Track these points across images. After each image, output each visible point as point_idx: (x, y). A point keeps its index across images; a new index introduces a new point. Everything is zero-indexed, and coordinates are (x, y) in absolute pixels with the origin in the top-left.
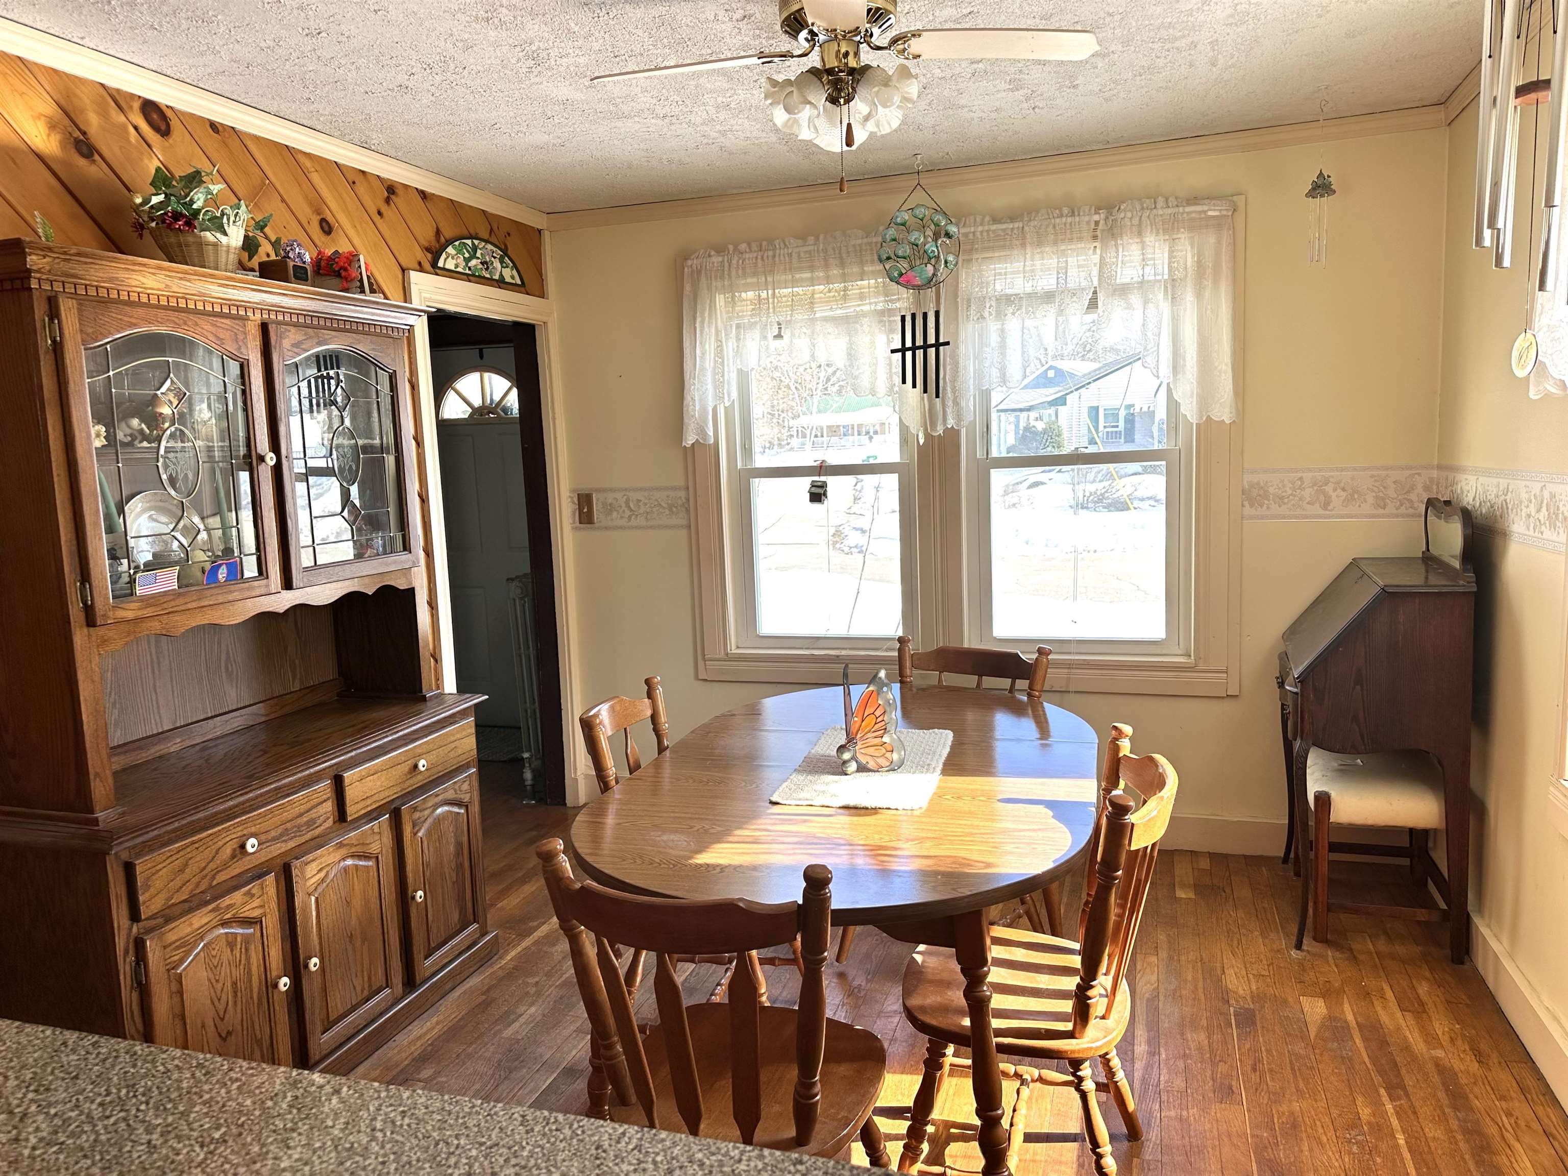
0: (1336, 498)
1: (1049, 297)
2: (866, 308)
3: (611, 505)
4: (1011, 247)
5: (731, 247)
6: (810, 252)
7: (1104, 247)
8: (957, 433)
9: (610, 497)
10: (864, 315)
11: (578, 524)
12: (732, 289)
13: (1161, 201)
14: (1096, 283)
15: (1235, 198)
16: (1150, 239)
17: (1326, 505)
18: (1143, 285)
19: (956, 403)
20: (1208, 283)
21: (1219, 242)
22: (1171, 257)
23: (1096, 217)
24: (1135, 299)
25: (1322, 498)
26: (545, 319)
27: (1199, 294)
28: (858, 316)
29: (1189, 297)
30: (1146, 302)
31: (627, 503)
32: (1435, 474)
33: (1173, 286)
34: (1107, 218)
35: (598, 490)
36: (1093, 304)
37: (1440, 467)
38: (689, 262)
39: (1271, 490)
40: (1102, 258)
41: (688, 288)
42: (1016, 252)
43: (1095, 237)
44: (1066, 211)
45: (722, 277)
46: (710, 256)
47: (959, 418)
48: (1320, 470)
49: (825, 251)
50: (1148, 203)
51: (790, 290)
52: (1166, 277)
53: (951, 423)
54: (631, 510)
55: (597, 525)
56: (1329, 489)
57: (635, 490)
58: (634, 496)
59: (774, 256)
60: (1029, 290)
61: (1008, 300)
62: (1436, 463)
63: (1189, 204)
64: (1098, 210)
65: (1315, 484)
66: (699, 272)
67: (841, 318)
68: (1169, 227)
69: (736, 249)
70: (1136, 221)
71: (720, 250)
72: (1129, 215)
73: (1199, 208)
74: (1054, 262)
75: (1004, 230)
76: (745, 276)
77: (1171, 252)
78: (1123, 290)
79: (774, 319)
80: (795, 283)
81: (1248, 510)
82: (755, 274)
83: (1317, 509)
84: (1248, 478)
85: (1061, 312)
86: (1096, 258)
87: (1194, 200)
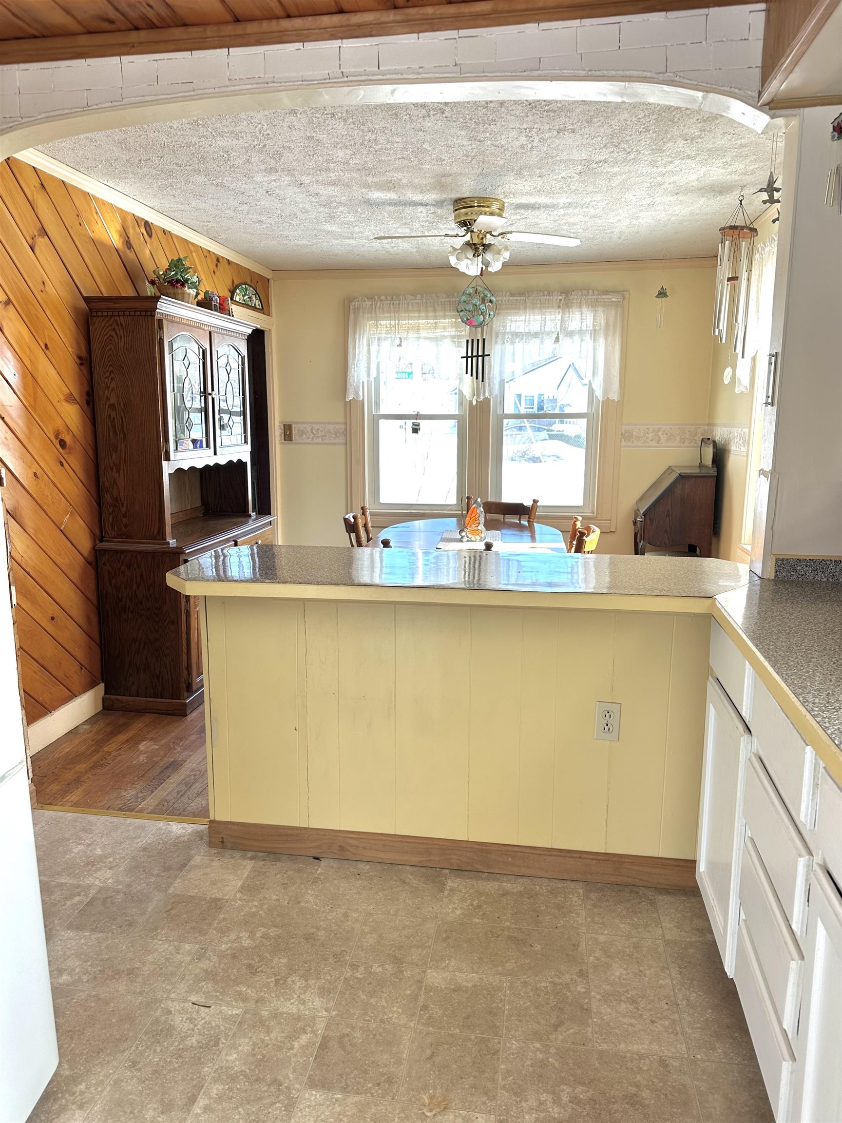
0: (663, 438)
1: (536, 335)
2: (446, 334)
3: (302, 431)
4: (519, 309)
5: (376, 297)
6: (418, 303)
7: (563, 313)
8: (490, 399)
9: (302, 427)
10: (445, 337)
11: (283, 441)
12: (377, 319)
13: (591, 291)
14: (559, 330)
15: (624, 293)
16: (585, 310)
17: (658, 442)
18: (581, 332)
19: (489, 385)
20: (611, 333)
21: (616, 313)
22: (594, 319)
23: (560, 297)
24: (577, 338)
25: (657, 438)
26: (270, 328)
27: (606, 339)
28: (443, 337)
29: (602, 340)
30: (582, 340)
31: (312, 430)
32: (706, 427)
33: (595, 334)
34: (565, 299)
35: (296, 423)
36: (557, 340)
37: (709, 425)
38: (353, 303)
39: (634, 434)
40: (562, 318)
41: (352, 316)
42: (521, 311)
43: (559, 307)
44: (546, 293)
45: (371, 312)
46: (365, 301)
47: (491, 393)
48: (657, 425)
49: (426, 303)
50: (585, 292)
51: (407, 322)
52: (591, 328)
53: (487, 395)
54: (313, 434)
55: (294, 441)
56: (660, 433)
57: (316, 423)
58: (316, 427)
59: (399, 304)
60: (527, 331)
61: (516, 335)
62: (707, 422)
63: (603, 295)
64: (562, 293)
65: (654, 431)
66: (359, 309)
67: (434, 338)
68: (593, 305)
69: (379, 298)
70: (579, 301)
71: (371, 298)
72: (576, 297)
73: (608, 297)
74: (539, 317)
75: (516, 300)
76: (383, 312)
77: (594, 316)
78: (571, 334)
79: (398, 336)
80: (409, 318)
81: (623, 443)
82: (389, 312)
83: (654, 443)
84: (624, 427)
85: (542, 342)
86: (559, 317)
87: (606, 292)
